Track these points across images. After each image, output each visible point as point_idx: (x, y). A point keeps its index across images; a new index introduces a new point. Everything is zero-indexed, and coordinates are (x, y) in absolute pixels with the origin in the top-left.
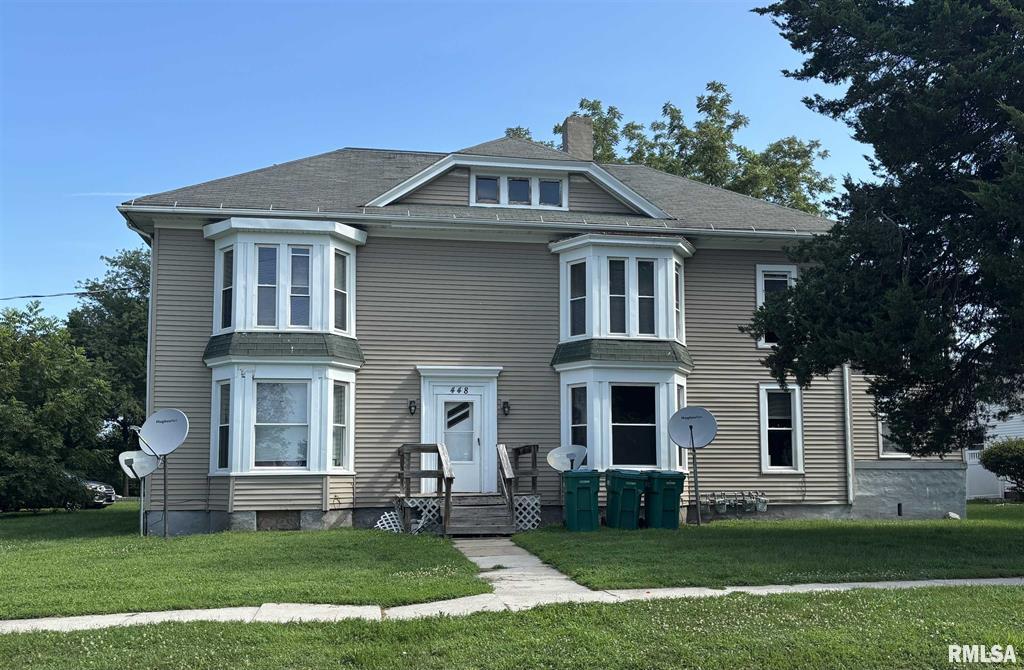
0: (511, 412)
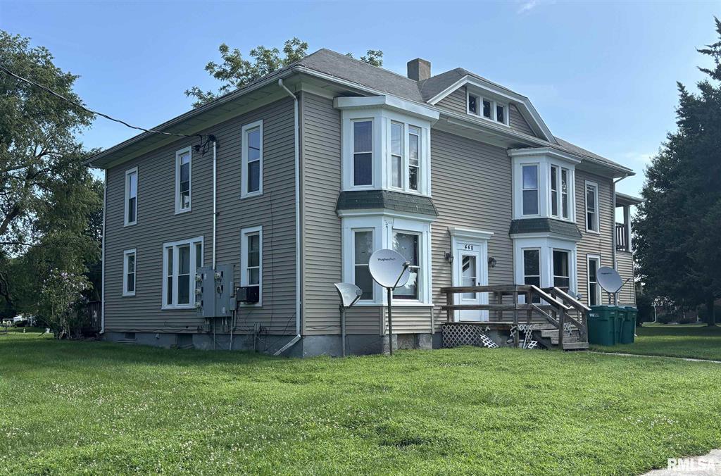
0: (496, 265)
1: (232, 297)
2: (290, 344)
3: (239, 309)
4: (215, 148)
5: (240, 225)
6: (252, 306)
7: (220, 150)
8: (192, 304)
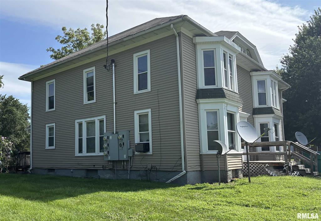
1: (129, 149)
2: (177, 177)
3: (134, 155)
4: (114, 67)
5: (134, 109)
6: (145, 154)
7: (117, 68)
8: (97, 152)
